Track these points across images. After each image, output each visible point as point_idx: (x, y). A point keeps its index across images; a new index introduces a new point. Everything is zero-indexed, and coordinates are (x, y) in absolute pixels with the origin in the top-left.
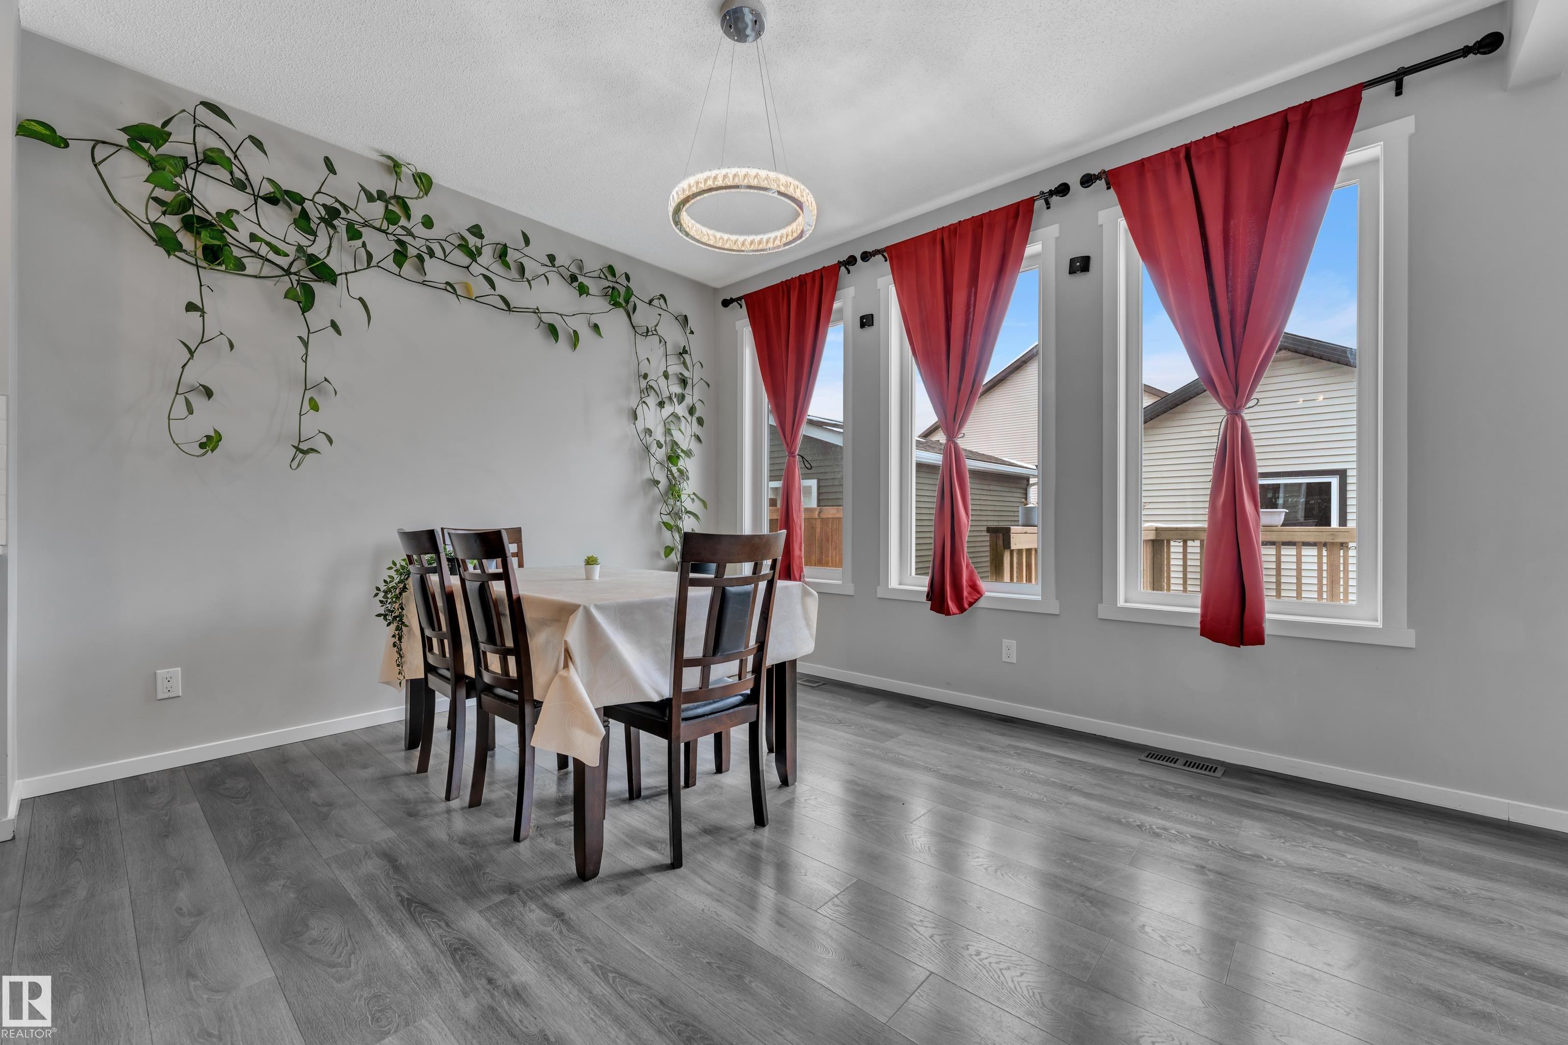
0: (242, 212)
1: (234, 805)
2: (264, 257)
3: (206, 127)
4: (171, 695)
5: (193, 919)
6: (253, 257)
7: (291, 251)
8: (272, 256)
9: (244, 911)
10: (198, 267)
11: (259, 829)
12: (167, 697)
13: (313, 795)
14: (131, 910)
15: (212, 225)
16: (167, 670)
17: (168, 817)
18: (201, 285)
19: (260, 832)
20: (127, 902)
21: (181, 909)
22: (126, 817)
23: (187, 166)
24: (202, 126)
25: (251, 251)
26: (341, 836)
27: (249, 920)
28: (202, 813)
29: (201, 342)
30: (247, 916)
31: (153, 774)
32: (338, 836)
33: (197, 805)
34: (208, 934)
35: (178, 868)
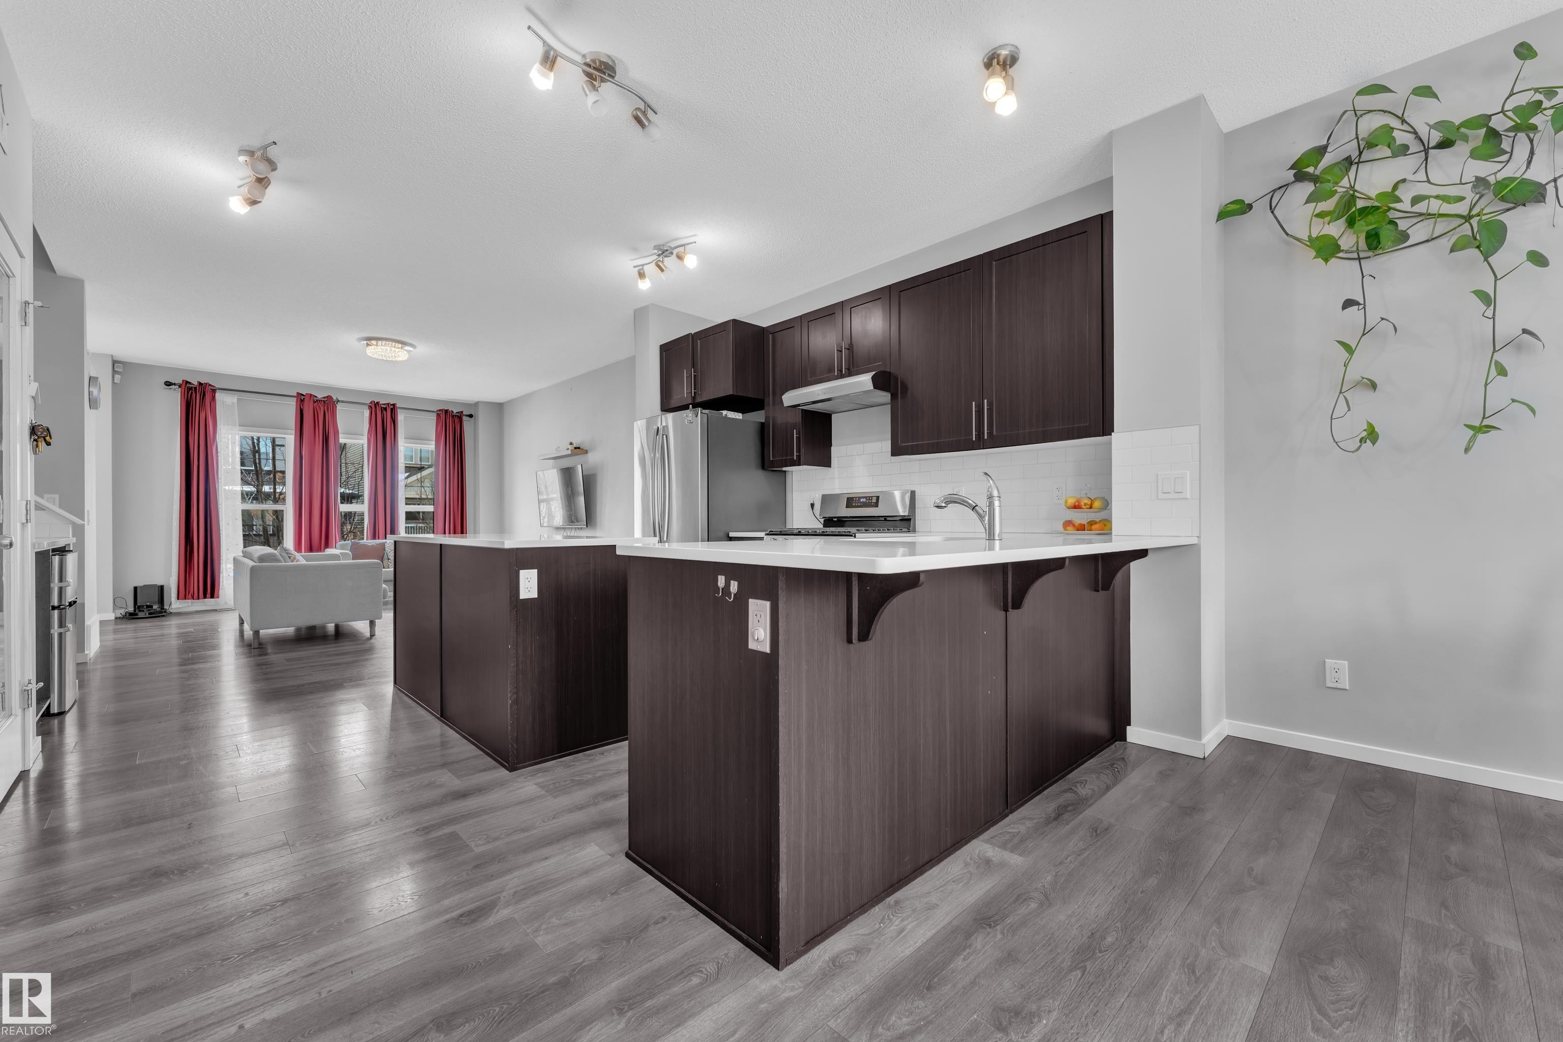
0: (1410, 177)
1: (1364, 814)
2: (1435, 214)
3: (1370, 111)
4: (1339, 686)
5: (1254, 884)
6: (1422, 220)
7: (1467, 192)
8: (1447, 208)
9: (1293, 906)
10: (1359, 259)
11: (1368, 849)
12: (1335, 687)
13: (1454, 850)
14: (1224, 847)
15: (1377, 208)
16: (1335, 661)
17: (1303, 795)
18: (1363, 277)
19: (1366, 851)
20: (1226, 841)
21: (1252, 870)
22: (1276, 780)
23: (1351, 163)
24: (1365, 114)
25: (1421, 214)
26: (1447, 908)
27: (1290, 916)
28: (1331, 806)
29: (1363, 335)
30: (1292, 912)
31: (1321, 755)
32: (1444, 904)
33: (1333, 797)
34: (1253, 902)
35: (1276, 839)
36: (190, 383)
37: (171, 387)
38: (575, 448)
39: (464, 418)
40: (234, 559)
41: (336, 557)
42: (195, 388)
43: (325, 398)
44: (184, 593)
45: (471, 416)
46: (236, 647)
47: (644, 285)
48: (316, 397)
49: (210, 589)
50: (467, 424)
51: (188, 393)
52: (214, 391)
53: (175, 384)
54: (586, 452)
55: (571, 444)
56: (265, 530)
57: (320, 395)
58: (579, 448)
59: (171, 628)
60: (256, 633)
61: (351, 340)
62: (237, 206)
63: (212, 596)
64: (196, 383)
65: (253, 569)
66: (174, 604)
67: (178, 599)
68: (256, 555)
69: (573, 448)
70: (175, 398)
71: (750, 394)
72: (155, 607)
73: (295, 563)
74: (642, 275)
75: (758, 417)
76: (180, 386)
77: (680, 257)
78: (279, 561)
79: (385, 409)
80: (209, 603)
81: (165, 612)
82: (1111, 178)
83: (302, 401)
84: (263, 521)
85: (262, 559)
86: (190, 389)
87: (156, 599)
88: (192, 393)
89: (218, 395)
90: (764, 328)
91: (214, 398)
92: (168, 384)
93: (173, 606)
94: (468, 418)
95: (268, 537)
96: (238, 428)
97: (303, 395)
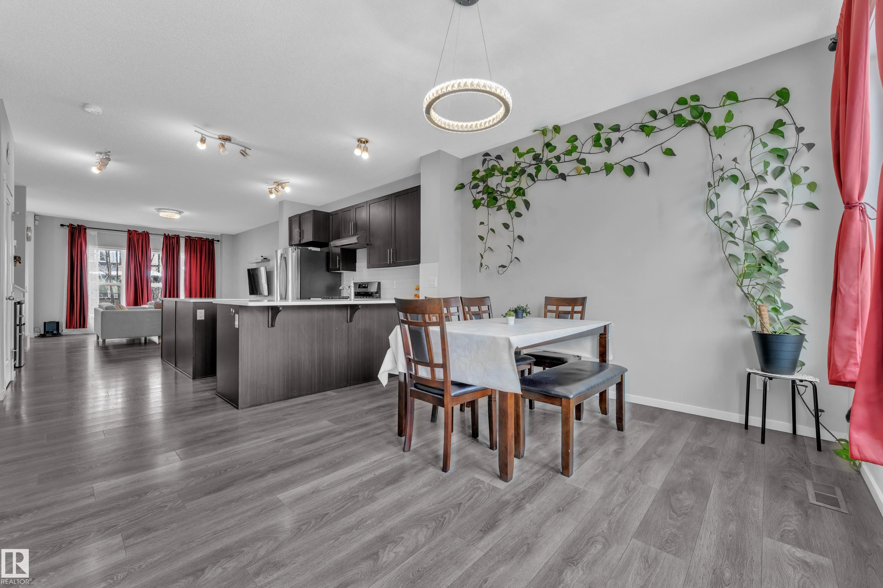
36: (73, 225)
37: (64, 227)
38: (264, 259)
39: (215, 242)
40: (95, 309)
41: (146, 308)
42: (76, 228)
43: (142, 232)
44: (70, 325)
45: (218, 241)
46: (95, 347)
47: (273, 196)
48: (138, 232)
49: (83, 324)
50: (217, 245)
51: (72, 230)
52: (85, 229)
53: (66, 226)
54: (269, 260)
55: (262, 257)
56: (112, 296)
57: (140, 231)
58: (266, 259)
59: (63, 341)
60: (104, 341)
61: (152, 209)
62: (95, 170)
63: (84, 327)
64: (76, 225)
65: (102, 313)
66: (64, 330)
67: (66, 328)
68: (105, 307)
69: (263, 259)
70: (66, 231)
71: (322, 241)
72: (55, 332)
73: (122, 310)
74: (271, 192)
75: (325, 250)
76: (68, 226)
77: (283, 188)
78: (115, 309)
79: (174, 238)
80: (82, 331)
81: (60, 334)
82: (420, 173)
83: (130, 234)
84: (111, 291)
85: (107, 308)
86: (73, 228)
87: (55, 328)
88: (74, 230)
89: (88, 231)
90: (329, 213)
91: (85, 233)
92: (62, 225)
93: (64, 332)
94: (217, 242)
95: (113, 300)
96: (97, 246)
97: (131, 231)
